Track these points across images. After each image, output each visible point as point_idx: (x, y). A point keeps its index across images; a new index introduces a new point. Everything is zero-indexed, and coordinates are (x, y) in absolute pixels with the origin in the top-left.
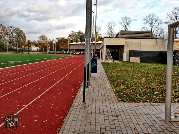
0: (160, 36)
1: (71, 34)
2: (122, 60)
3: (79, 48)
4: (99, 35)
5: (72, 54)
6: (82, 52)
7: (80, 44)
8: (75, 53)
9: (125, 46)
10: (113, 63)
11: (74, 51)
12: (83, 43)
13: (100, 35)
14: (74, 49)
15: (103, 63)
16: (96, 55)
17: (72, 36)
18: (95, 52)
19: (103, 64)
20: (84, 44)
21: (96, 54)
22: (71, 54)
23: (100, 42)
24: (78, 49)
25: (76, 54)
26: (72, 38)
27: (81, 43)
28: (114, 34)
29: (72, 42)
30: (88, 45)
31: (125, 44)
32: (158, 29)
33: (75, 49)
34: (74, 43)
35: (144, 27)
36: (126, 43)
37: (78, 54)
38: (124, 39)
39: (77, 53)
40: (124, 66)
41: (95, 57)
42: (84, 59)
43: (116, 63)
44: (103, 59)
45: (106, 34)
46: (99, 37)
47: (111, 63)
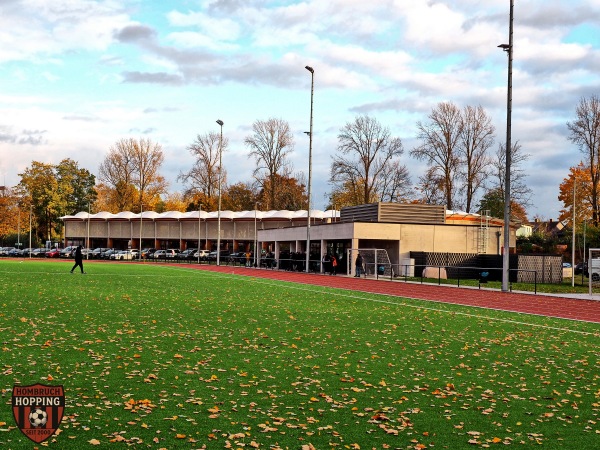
0: (395, 193)
9: (401, 243)
31: (402, 238)
32: (387, 171)
35: (340, 161)
36: (403, 235)
38: (399, 225)
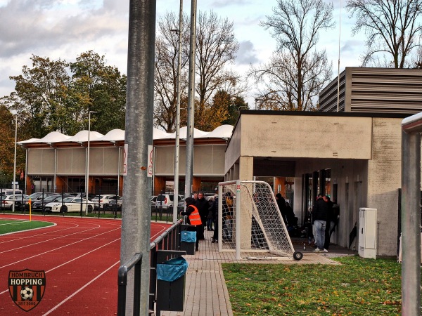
1: (28, 78)
2: (356, 251)
3: (88, 169)
4: (219, 81)
5: (41, 209)
6: (105, 200)
7: (94, 144)
8: (56, 207)
9: (372, 165)
10: (291, 267)
11: (48, 190)
12: (116, 135)
13: (226, 86)
14: (50, 178)
15: (234, 265)
16: (196, 219)
17: (39, 91)
18: (189, 201)
19: (232, 270)
20: (120, 144)
21: (196, 213)
22: (35, 211)
23: (224, 131)
24: (82, 179)
25: (64, 209)
26: (38, 105)
27: (96, 136)
28: (321, 77)
29: (36, 127)
30: (140, 174)
31: (374, 154)
33: (61, 178)
34: (56, 137)
36: (378, 145)
37: (81, 213)
38: (367, 121)
39: (73, 206)
40: (353, 282)
41: (184, 234)
42: (117, 246)
43: (312, 267)
44: (233, 246)
45: (266, 77)
46: (222, 96)
47: (282, 266)
